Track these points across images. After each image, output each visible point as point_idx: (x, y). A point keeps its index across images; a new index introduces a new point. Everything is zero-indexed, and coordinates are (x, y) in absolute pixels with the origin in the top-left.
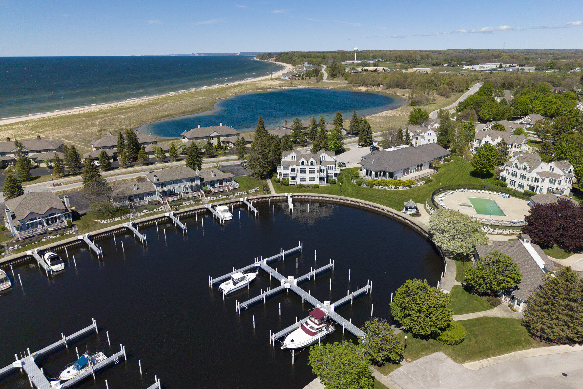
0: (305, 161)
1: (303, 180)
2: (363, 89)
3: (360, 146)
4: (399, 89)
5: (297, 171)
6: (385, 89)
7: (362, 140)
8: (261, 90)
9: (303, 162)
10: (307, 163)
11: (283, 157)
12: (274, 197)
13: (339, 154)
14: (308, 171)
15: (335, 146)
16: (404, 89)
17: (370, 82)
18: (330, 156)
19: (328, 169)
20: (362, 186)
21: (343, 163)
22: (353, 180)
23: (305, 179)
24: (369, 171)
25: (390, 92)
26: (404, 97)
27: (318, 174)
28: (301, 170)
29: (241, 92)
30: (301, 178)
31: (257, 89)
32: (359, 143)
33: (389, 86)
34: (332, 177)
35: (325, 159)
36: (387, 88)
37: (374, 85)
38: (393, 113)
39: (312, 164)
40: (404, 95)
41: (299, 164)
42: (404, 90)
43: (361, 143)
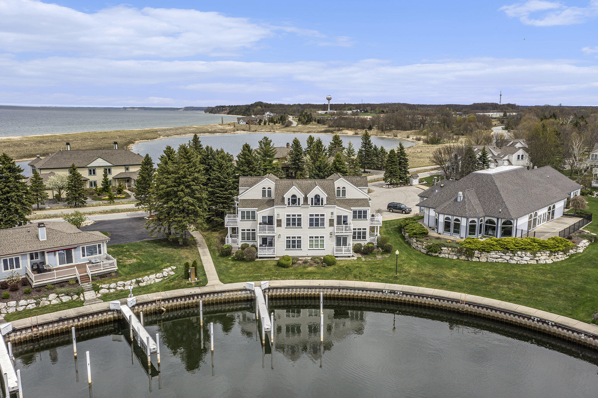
0: (300, 196)
1: (294, 246)
2: (350, 133)
3: (387, 185)
4: (399, 131)
5: (279, 221)
6: (379, 133)
7: (390, 174)
8: (207, 134)
9: (294, 196)
10: (306, 199)
12: (214, 293)
14: (305, 222)
17: (357, 123)
18: (356, 186)
19: (355, 217)
20: (444, 255)
22: (415, 243)
23: (299, 241)
25: (388, 134)
27: (334, 229)
28: (288, 220)
29: (178, 135)
30: (288, 242)
32: (385, 181)
34: (364, 237)
35: (344, 194)
36: (382, 131)
37: (364, 128)
39: (317, 200)
40: (408, 137)
41: (283, 204)
43: (389, 181)
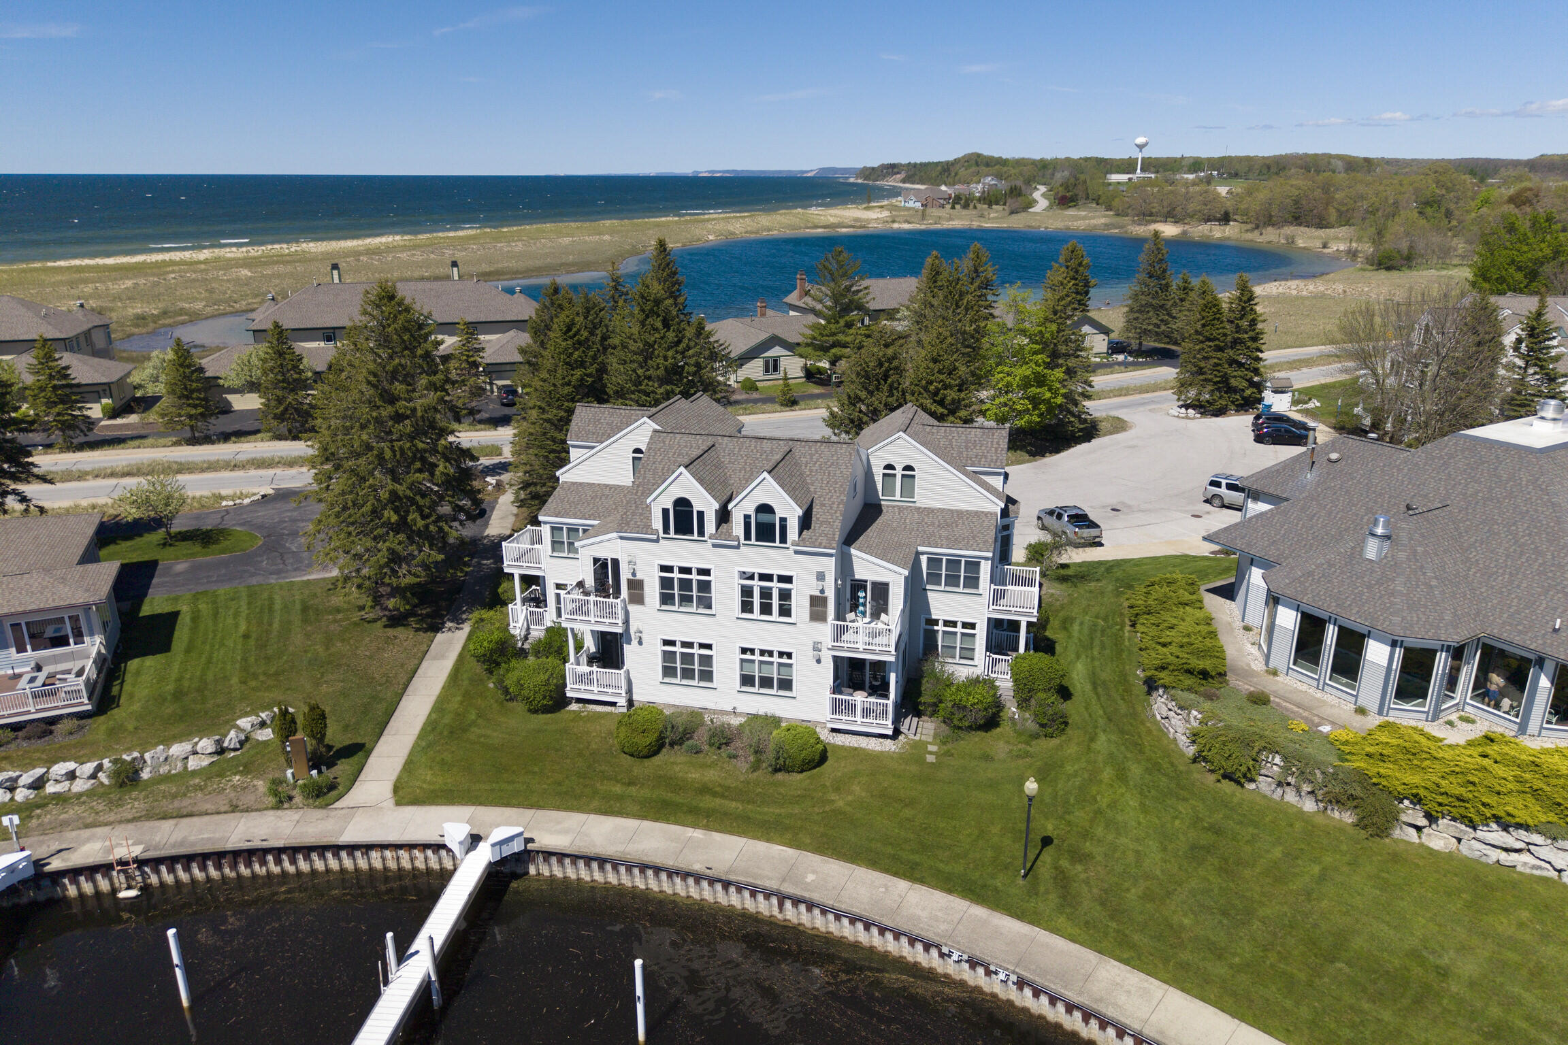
0: (705, 503)
1: (688, 674)
2: (1169, 230)
3: (1187, 407)
4: (1302, 229)
5: (636, 586)
6: (1247, 231)
7: (1201, 371)
8: (820, 230)
9: (683, 505)
10: (724, 516)
11: (574, 453)
13: (1057, 451)
14: (726, 593)
15: (1035, 401)
16: (1321, 228)
17: (1192, 207)
18: (958, 461)
19: (934, 578)
20: (1264, 785)
21: (1081, 519)
22: (1160, 704)
23: (706, 660)
24: (1331, 633)
25: (1270, 237)
26: (1326, 251)
27: (824, 631)
28: (666, 583)
29: (751, 232)
30: (668, 657)
31: (808, 228)
32: (1179, 393)
33: (1267, 220)
34: (968, 654)
35: (908, 490)
36: (1257, 227)
37: (1208, 220)
38: (1311, 287)
39: (766, 526)
40: (1325, 246)
41: (648, 528)
42: (1322, 233)
43: (1192, 393)
